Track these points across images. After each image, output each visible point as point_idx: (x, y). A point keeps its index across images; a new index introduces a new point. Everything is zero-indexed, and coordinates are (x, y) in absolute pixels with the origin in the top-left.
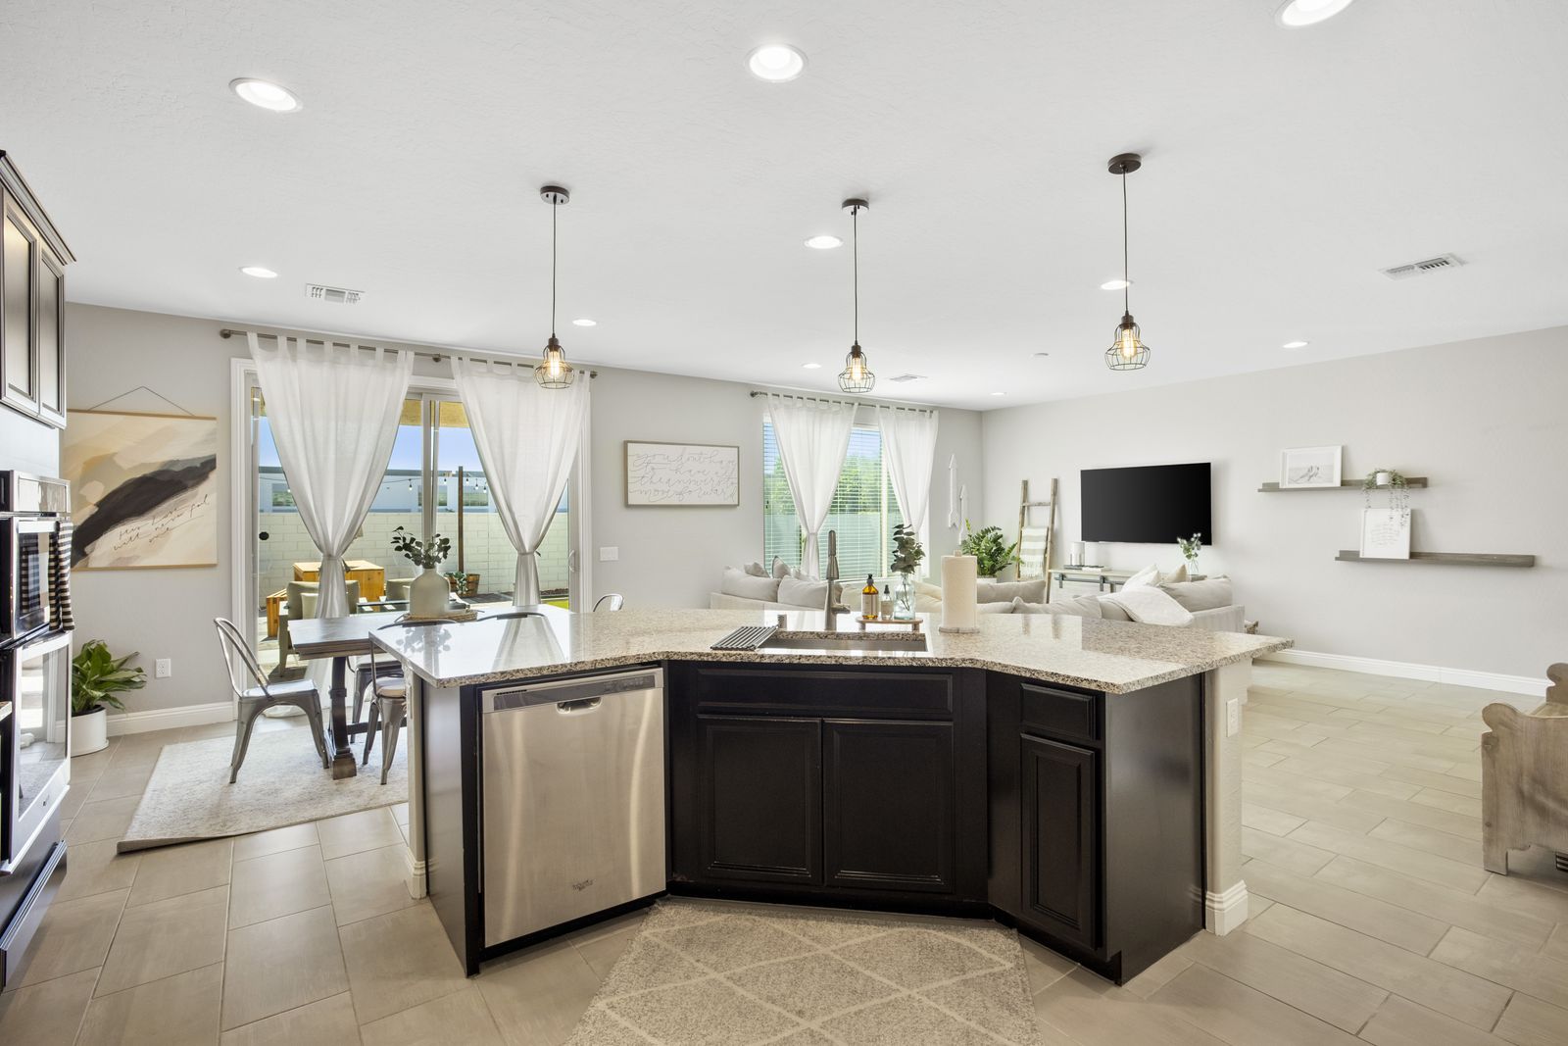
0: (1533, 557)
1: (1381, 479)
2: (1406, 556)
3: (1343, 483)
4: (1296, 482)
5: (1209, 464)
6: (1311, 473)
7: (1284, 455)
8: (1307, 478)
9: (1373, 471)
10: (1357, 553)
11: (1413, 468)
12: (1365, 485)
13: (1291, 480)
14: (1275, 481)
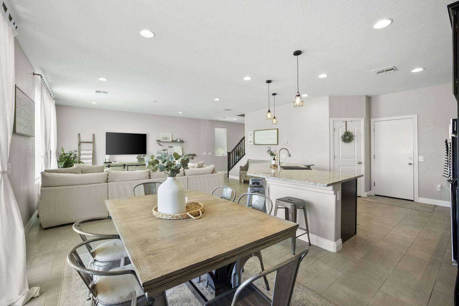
0: (195, 154)
1: (179, 140)
3: (172, 141)
4: (164, 140)
5: (146, 134)
6: (166, 138)
7: (161, 134)
9: (177, 139)
11: (182, 139)
12: (175, 141)
13: (163, 140)
14: (159, 139)
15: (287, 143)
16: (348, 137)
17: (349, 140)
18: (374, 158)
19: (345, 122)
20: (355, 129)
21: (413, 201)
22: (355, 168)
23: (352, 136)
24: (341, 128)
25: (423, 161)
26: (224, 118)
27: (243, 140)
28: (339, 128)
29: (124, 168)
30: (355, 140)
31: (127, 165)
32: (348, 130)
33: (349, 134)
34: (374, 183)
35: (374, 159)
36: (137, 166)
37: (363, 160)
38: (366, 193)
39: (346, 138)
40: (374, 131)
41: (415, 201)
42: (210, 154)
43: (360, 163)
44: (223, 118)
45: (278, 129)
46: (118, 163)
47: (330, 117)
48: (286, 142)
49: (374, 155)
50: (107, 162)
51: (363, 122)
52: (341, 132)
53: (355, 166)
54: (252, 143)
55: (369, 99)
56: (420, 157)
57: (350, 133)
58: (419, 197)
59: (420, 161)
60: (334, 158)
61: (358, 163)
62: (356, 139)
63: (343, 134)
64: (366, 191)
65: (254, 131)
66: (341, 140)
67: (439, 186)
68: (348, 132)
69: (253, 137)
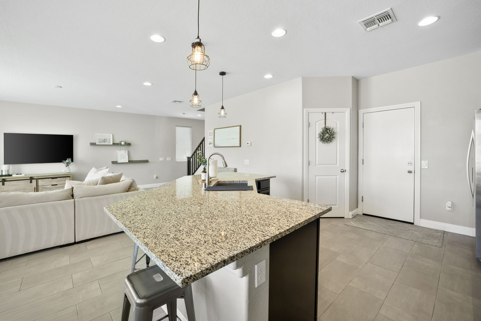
0: (148, 160)
1: (123, 143)
2: (128, 162)
3: (113, 144)
4: (101, 143)
5: (73, 136)
7: (97, 135)
8: (104, 142)
9: (121, 141)
10: (117, 162)
11: (128, 141)
12: (119, 144)
13: (99, 142)
14: (94, 142)
15: (251, 145)
16: (327, 135)
17: (329, 138)
18: (363, 163)
19: (324, 114)
20: (337, 123)
21: (413, 224)
22: (337, 178)
23: (333, 134)
24: (318, 122)
25: (426, 167)
26: (184, 114)
27: (203, 142)
28: (316, 122)
29: (31, 182)
30: (337, 139)
31: (36, 178)
32: (327, 125)
33: (328, 131)
34: (362, 197)
35: (362, 165)
36: (52, 178)
37: (347, 167)
38: (351, 213)
39: (325, 137)
40: (363, 127)
41: (415, 224)
42: (168, 159)
43: (343, 171)
44: (182, 114)
45: (241, 126)
46: (23, 175)
47: (304, 106)
48: (249, 143)
49: (363, 160)
50: (4, 174)
51: (347, 114)
52: (319, 128)
53: (337, 175)
54: (212, 145)
55: (356, 81)
56: (423, 162)
57: (331, 130)
58: (420, 218)
59: (423, 167)
60: (309, 165)
61: (341, 171)
62: (338, 137)
63: (321, 130)
64: (351, 210)
65: (215, 129)
66: (318, 140)
67: (449, 204)
68: (327, 128)
69: (213, 137)
